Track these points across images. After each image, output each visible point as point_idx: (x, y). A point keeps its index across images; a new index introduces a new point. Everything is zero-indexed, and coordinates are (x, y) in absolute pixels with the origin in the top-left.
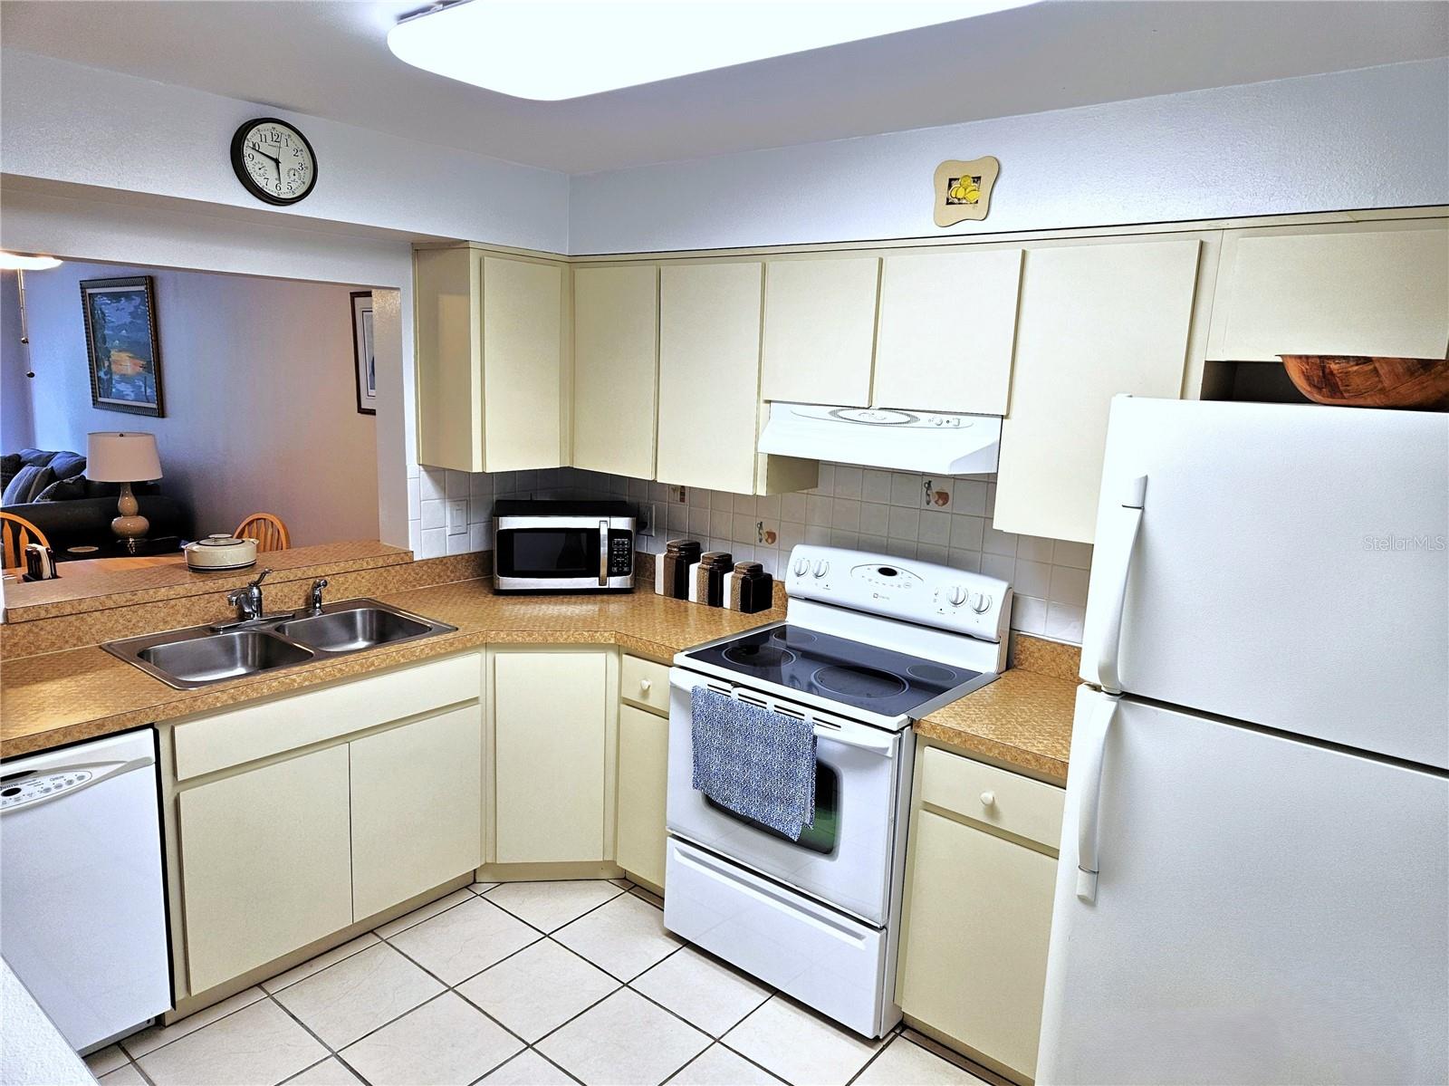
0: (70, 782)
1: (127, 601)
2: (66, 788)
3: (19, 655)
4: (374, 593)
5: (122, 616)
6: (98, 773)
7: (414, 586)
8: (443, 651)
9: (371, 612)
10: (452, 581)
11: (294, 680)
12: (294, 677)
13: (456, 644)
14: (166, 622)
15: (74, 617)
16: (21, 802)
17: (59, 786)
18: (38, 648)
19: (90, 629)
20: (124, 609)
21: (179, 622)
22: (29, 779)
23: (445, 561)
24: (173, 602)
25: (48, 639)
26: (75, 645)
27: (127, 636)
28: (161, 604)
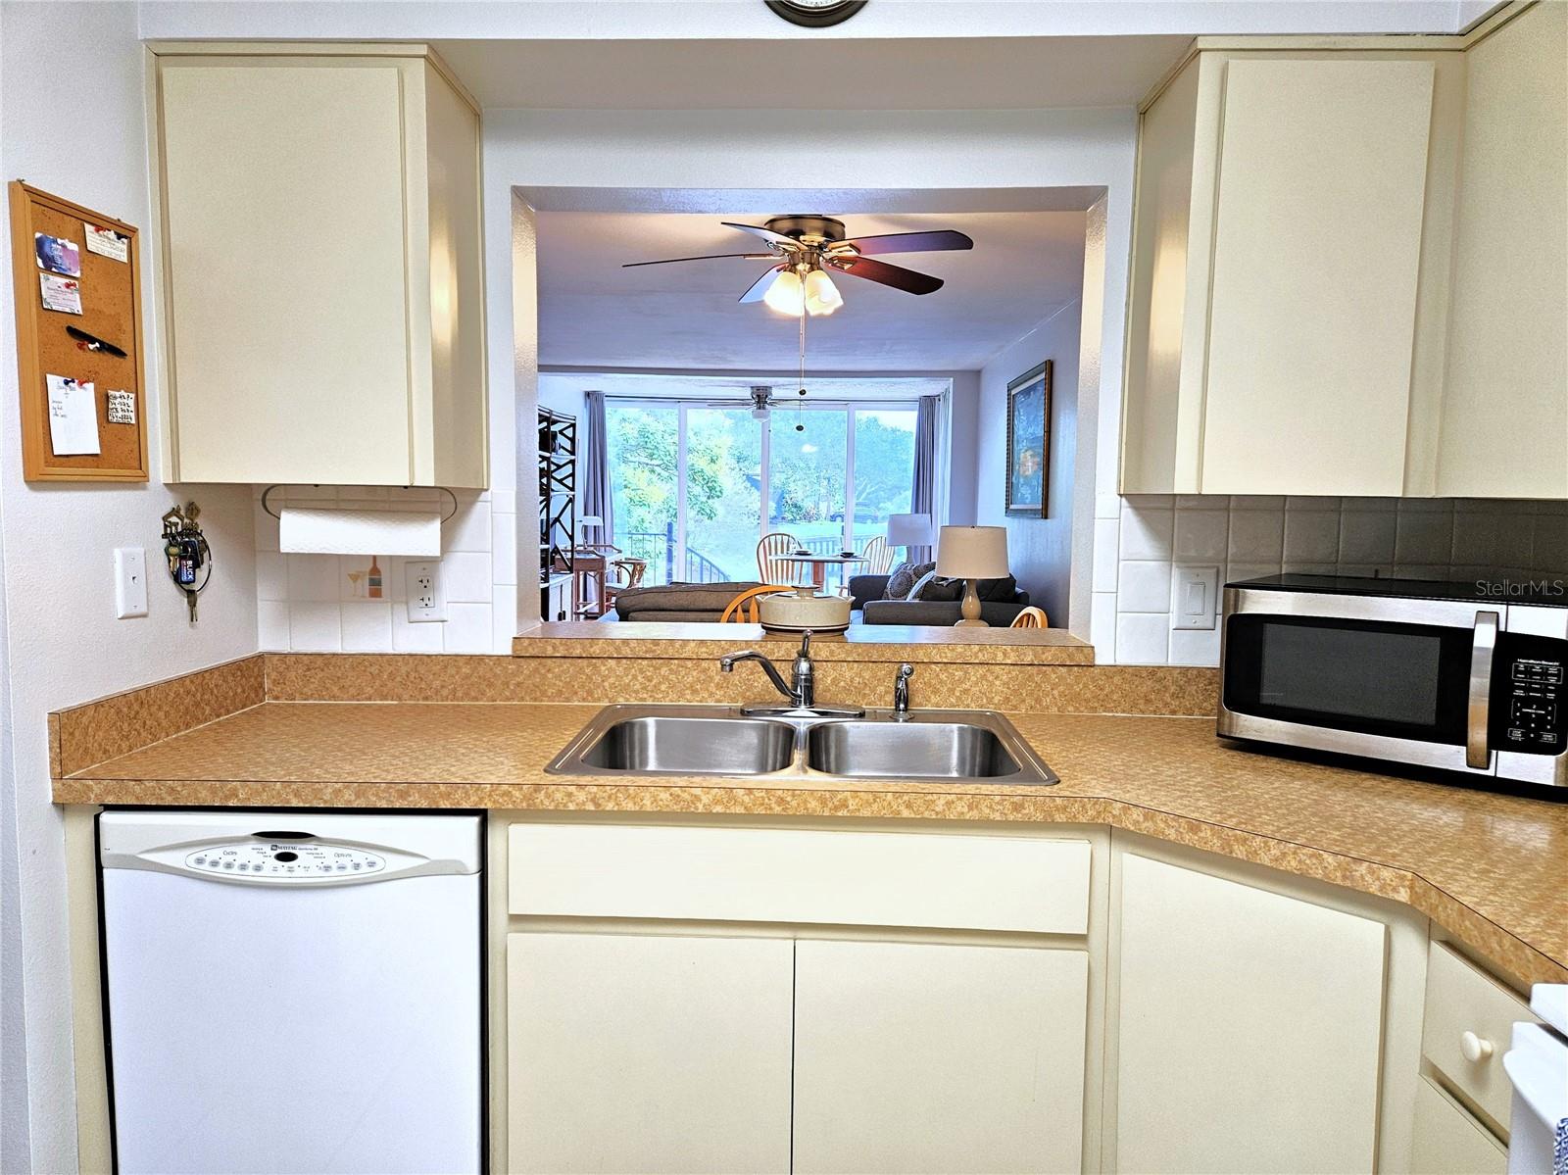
0: (357, 866)
1: (646, 652)
2: (350, 874)
3: (522, 699)
4: (1015, 708)
5: (641, 671)
6: (395, 864)
7: (1094, 709)
8: (997, 817)
9: (974, 732)
10: (1173, 712)
11: (698, 798)
12: (698, 792)
13: (1029, 809)
14: (695, 692)
15: (585, 661)
16: (294, 874)
17: (342, 868)
18: (544, 693)
19: (603, 681)
20: (645, 662)
21: (711, 694)
22: (310, 846)
23: (1160, 674)
24: (705, 664)
25: (555, 684)
26: (584, 700)
27: (644, 700)
28: (689, 664)
